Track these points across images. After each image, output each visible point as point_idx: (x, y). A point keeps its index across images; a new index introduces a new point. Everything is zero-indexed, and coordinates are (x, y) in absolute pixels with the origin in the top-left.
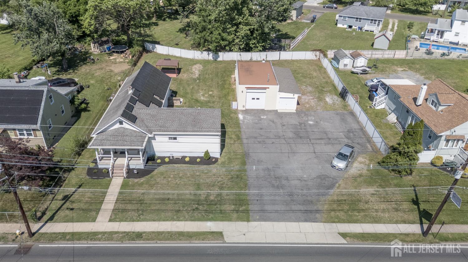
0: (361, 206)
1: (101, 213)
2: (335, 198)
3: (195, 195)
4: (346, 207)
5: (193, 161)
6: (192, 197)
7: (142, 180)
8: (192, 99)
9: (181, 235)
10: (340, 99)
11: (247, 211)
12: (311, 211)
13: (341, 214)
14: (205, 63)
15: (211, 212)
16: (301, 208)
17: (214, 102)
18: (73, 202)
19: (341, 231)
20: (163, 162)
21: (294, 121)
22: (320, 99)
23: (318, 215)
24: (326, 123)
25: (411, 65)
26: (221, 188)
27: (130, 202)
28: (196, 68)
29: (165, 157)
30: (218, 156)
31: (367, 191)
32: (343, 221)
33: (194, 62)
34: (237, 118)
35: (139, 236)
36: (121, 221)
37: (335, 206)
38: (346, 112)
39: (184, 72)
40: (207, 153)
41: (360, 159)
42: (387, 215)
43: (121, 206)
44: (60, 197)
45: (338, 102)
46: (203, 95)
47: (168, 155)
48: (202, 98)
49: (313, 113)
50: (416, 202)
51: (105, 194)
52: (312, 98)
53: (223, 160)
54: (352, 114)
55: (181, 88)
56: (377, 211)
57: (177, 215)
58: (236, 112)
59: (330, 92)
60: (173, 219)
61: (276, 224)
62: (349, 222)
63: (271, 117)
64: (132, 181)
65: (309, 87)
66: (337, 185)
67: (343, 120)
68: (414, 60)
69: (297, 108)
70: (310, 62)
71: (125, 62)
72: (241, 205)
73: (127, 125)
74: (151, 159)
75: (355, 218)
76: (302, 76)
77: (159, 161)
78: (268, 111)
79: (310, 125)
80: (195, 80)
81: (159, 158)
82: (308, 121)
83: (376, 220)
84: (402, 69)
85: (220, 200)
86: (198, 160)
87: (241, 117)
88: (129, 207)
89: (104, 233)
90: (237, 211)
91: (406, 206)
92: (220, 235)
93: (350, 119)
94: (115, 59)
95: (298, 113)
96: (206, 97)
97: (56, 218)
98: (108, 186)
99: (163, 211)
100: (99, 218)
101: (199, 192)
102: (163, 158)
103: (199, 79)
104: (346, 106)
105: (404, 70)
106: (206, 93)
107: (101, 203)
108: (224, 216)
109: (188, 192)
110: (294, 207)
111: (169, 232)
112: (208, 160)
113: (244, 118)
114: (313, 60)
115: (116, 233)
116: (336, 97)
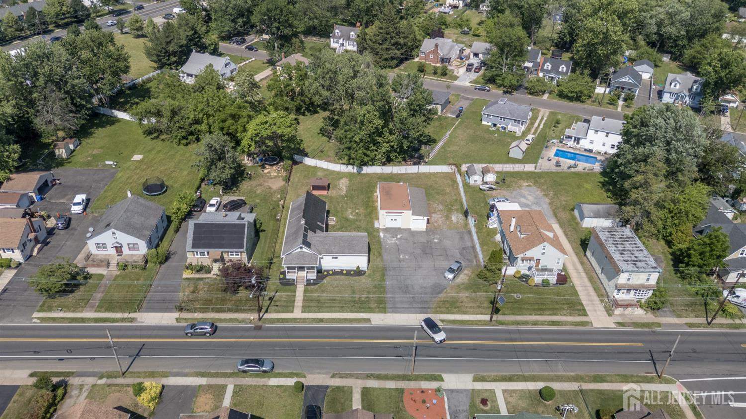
0: (458, 304)
1: (295, 308)
2: (442, 299)
3: (352, 297)
4: (448, 305)
5: (349, 273)
6: (350, 298)
7: (316, 287)
8: (343, 218)
9: (345, 320)
10: (463, 218)
11: (385, 308)
12: (425, 307)
13: (443, 309)
14: (350, 175)
15: (363, 308)
16: (420, 305)
17: (360, 221)
18: (275, 301)
19: (441, 319)
20: (328, 274)
21: (423, 239)
22: (447, 218)
23: (429, 310)
24: (447, 242)
25: (537, 179)
26: (368, 292)
27: (312, 301)
28: (342, 183)
29: (329, 270)
30: (365, 269)
31: (464, 295)
32: (444, 313)
33: (340, 175)
34: (379, 236)
35: (321, 321)
36: (309, 312)
37: (441, 304)
38: (465, 231)
39: (333, 189)
40: (358, 267)
41: (466, 272)
42: (472, 310)
43: (307, 304)
44: (267, 298)
45: (461, 221)
46: (351, 214)
47: (331, 269)
48: (351, 217)
49: (439, 232)
50: (492, 302)
51: (295, 296)
52: (440, 216)
53: (369, 272)
54: (470, 233)
55: (333, 206)
56: (466, 307)
57: (342, 309)
58: (378, 230)
59: (457, 210)
60: (339, 311)
61: (402, 314)
62: (447, 313)
63: (405, 235)
64: (310, 288)
65: (440, 205)
66: (445, 290)
67: (462, 238)
68: (542, 173)
69: (427, 227)
70: (445, 175)
71: (279, 177)
72: (381, 303)
73: (305, 250)
74: (320, 271)
75: (452, 311)
76: (436, 192)
77: (325, 273)
78: (403, 229)
79: (435, 243)
80: (343, 197)
81: (325, 271)
82: (434, 239)
83: (465, 313)
84: (527, 184)
85: (368, 300)
86: (352, 272)
87: (382, 235)
88: (312, 304)
89: (301, 319)
90: (379, 307)
91: (486, 304)
92: (368, 320)
93: (467, 238)
94: (269, 173)
95: (428, 231)
96: (354, 216)
97: (268, 310)
98: (295, 291)
99: (333, 307)
100: (295, 311)
101: (354, 295)
102: (328, 271)
103: (346, 196)
104: (467, 225)
105: (529, 186)
106: (353, 212)
107: (294, 301)
108: (371, 310)
109: (347, 295)
110: (415, 305)
111: (338, 319)
112: (358, 272)
113: (384, 236)
114: (448, 173)
115: (308, 319)
116: (461, 216)
